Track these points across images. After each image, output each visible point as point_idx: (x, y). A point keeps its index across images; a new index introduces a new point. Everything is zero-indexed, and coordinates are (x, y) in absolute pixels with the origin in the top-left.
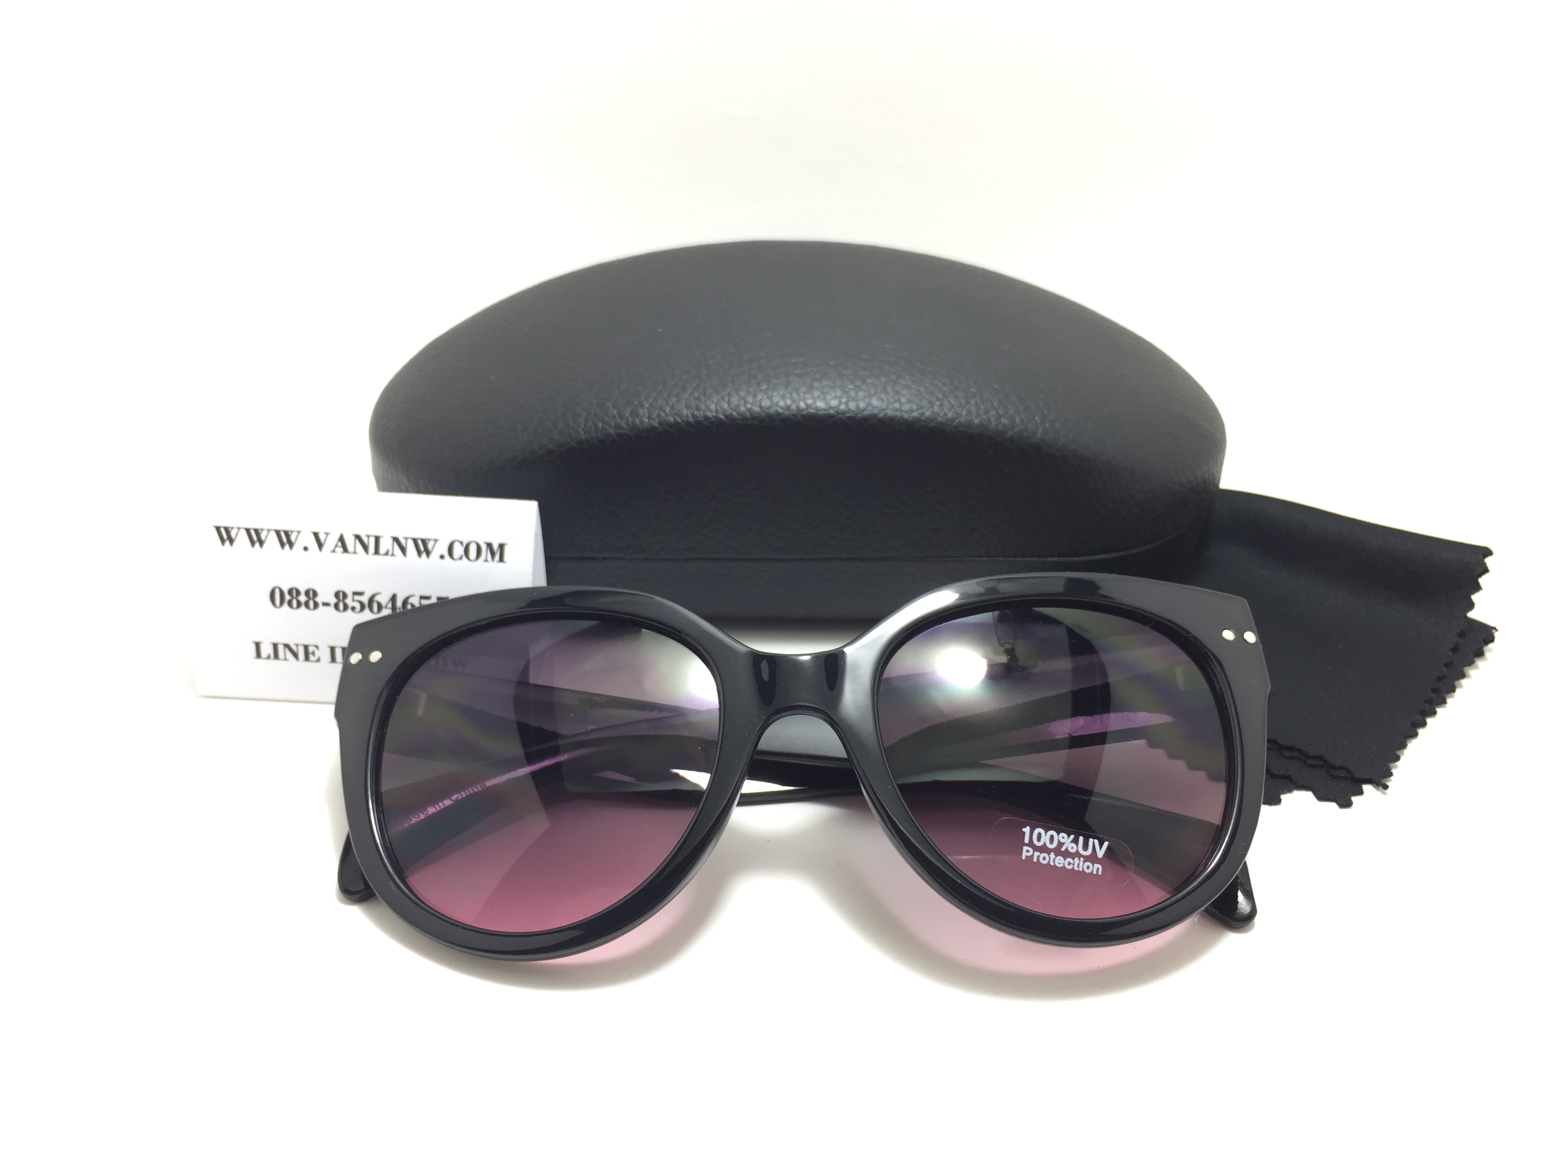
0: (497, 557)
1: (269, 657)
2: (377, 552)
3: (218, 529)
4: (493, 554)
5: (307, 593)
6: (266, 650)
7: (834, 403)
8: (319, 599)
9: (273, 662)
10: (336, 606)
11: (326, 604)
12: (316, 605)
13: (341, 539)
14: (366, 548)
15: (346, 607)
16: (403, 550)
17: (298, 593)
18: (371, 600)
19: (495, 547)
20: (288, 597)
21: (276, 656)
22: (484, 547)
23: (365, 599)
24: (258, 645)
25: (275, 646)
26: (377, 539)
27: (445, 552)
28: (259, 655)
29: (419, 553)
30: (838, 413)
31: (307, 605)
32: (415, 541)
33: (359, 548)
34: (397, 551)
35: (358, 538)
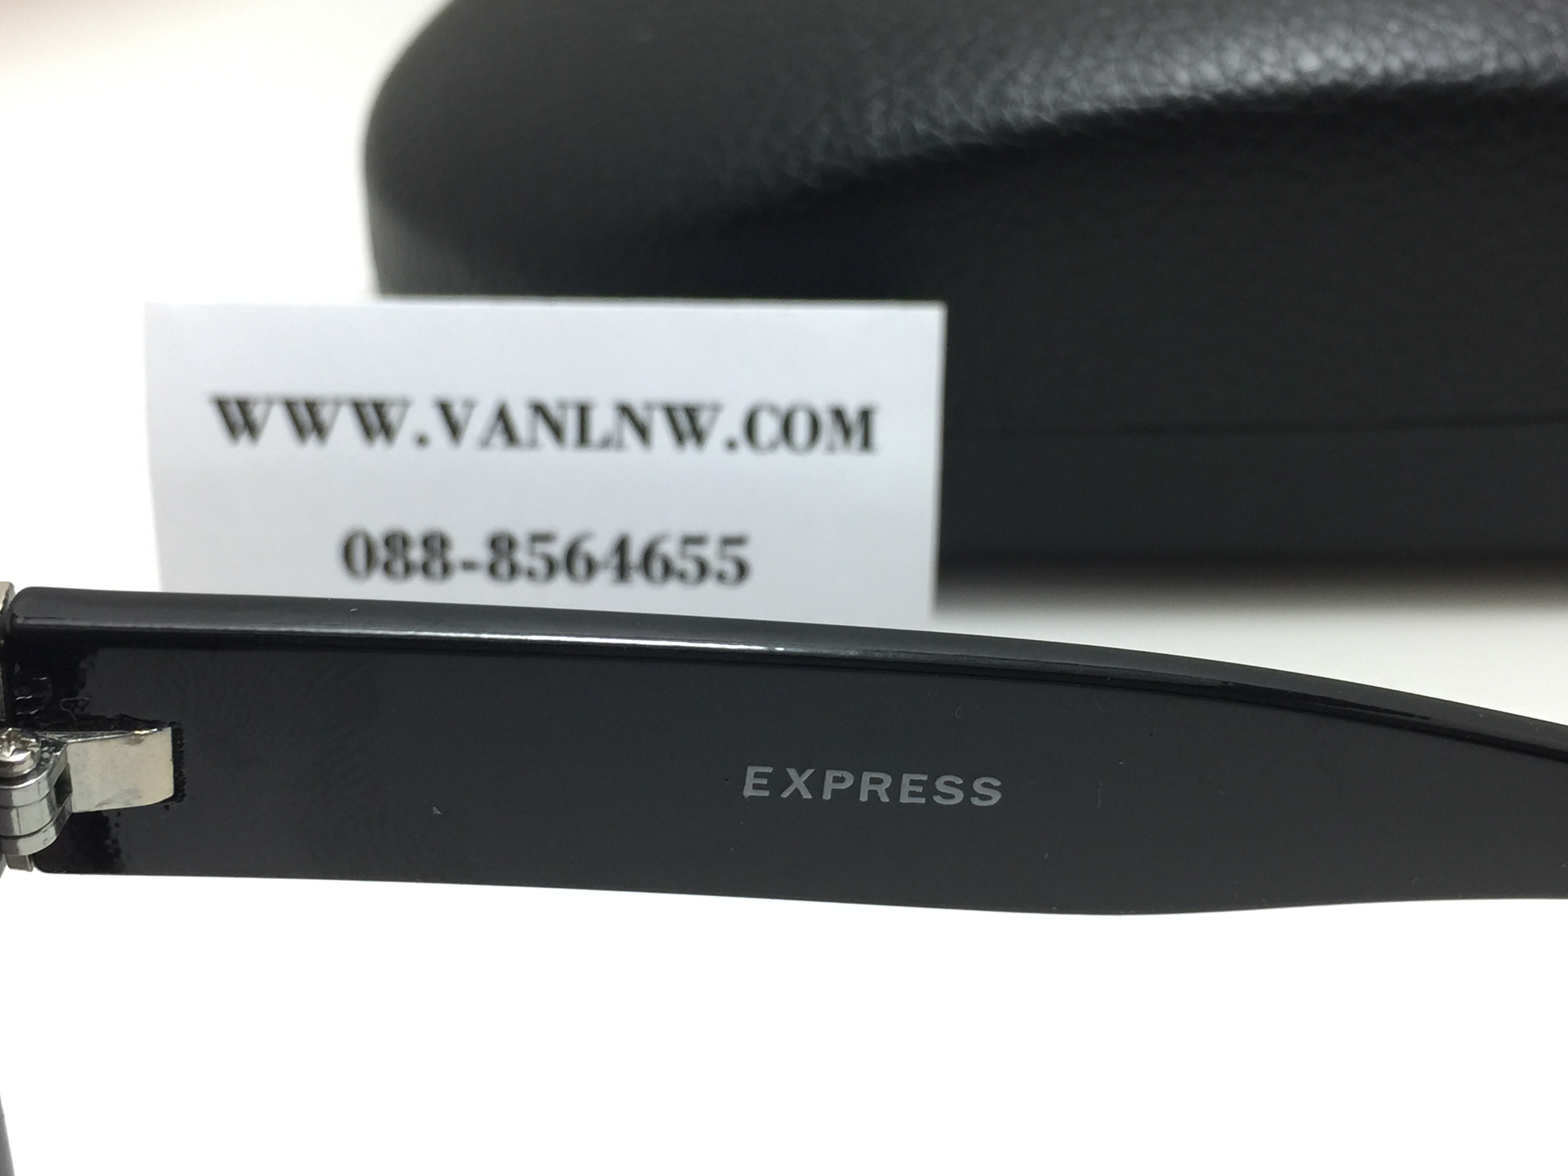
0: (857, 438)
2: (583, 438)
3: (222, 405)
4: (847, 432)
5: (426, 542)
7: (1464, 56)
8: (456, 555)
10: (493, 570)
11: (469, 566)
12: (446, 569)
13: (502, 416)
14: (557, 431)
15: (514, 570)
16: (643, 432)
17: (405, 542)
18: (571, 553)
19: (852, 416)
20: (382, 553)
22: (826, 420)
23: (557, 550)
26: (583, 412)
27: (736, 430)
29: (680, 437)
30: (1481, 79)
31: (426, 568)
32: (670, 411)
33: (544, 434)
34: (629, 435)
35: (539, 410)
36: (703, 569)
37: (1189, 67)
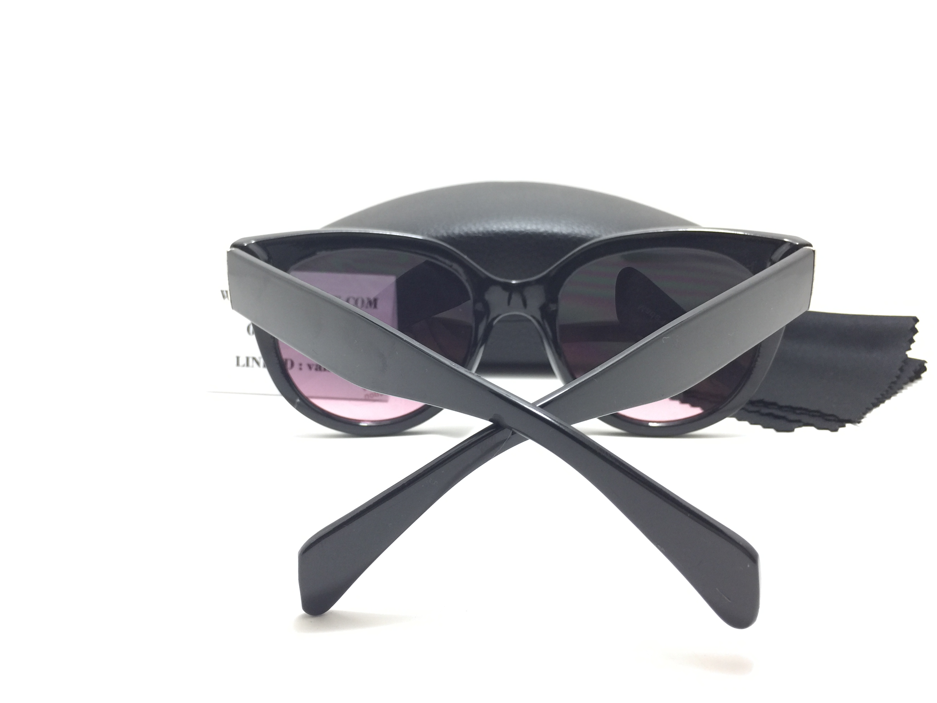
1: (244, 366)
6: (243, 361)
9: (245, 368)
21: (248, 365)
24: (238, 358)
25: (248, 359)
28: (238, 364)
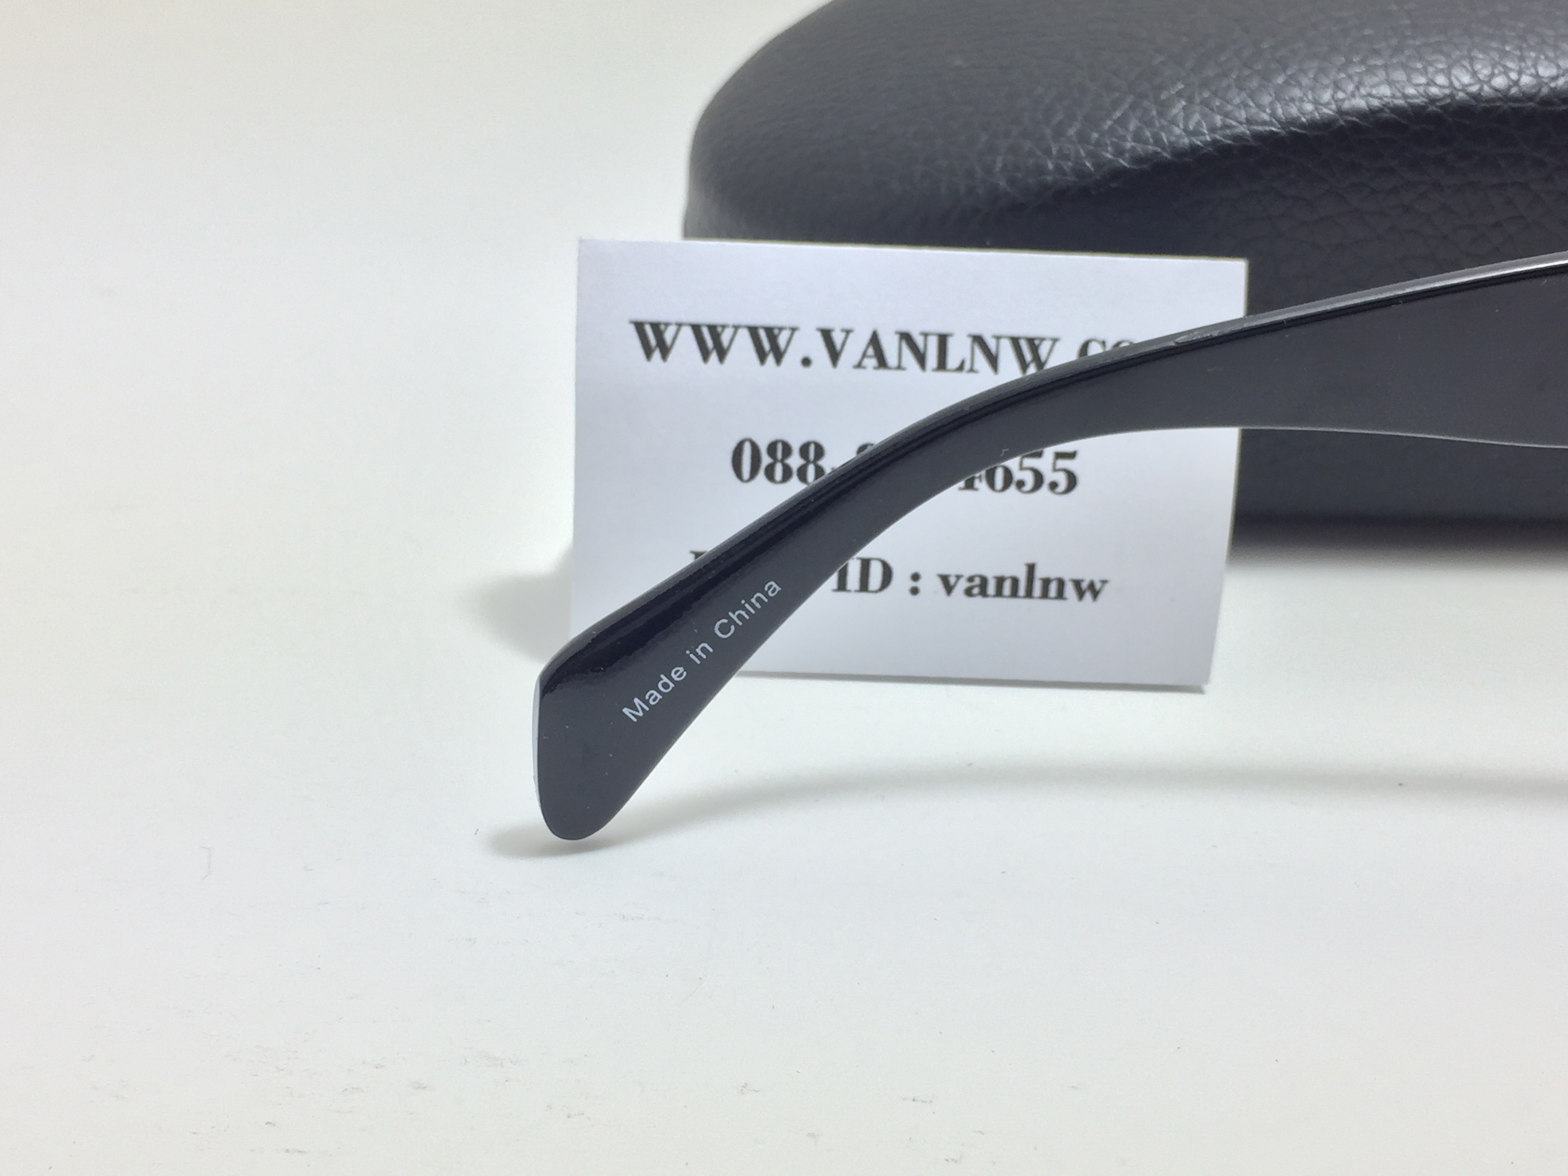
2: (942, 365)
3: (639, 326)
5: (804, 450)
8: (827, 463)
12: (820, 475)
13: (875, 341)
14: (921, 359)
16: (992, 360)
17: (786, 449)
20: (765, 458)
26: (943, 340)
29: (1023, 363)
31: (802, 474)
32: (1015, 342)
33: (908, 357)
34: (981, 360)
35: (906, 337)
36: (1039, 478)
37: (1448, 73)
